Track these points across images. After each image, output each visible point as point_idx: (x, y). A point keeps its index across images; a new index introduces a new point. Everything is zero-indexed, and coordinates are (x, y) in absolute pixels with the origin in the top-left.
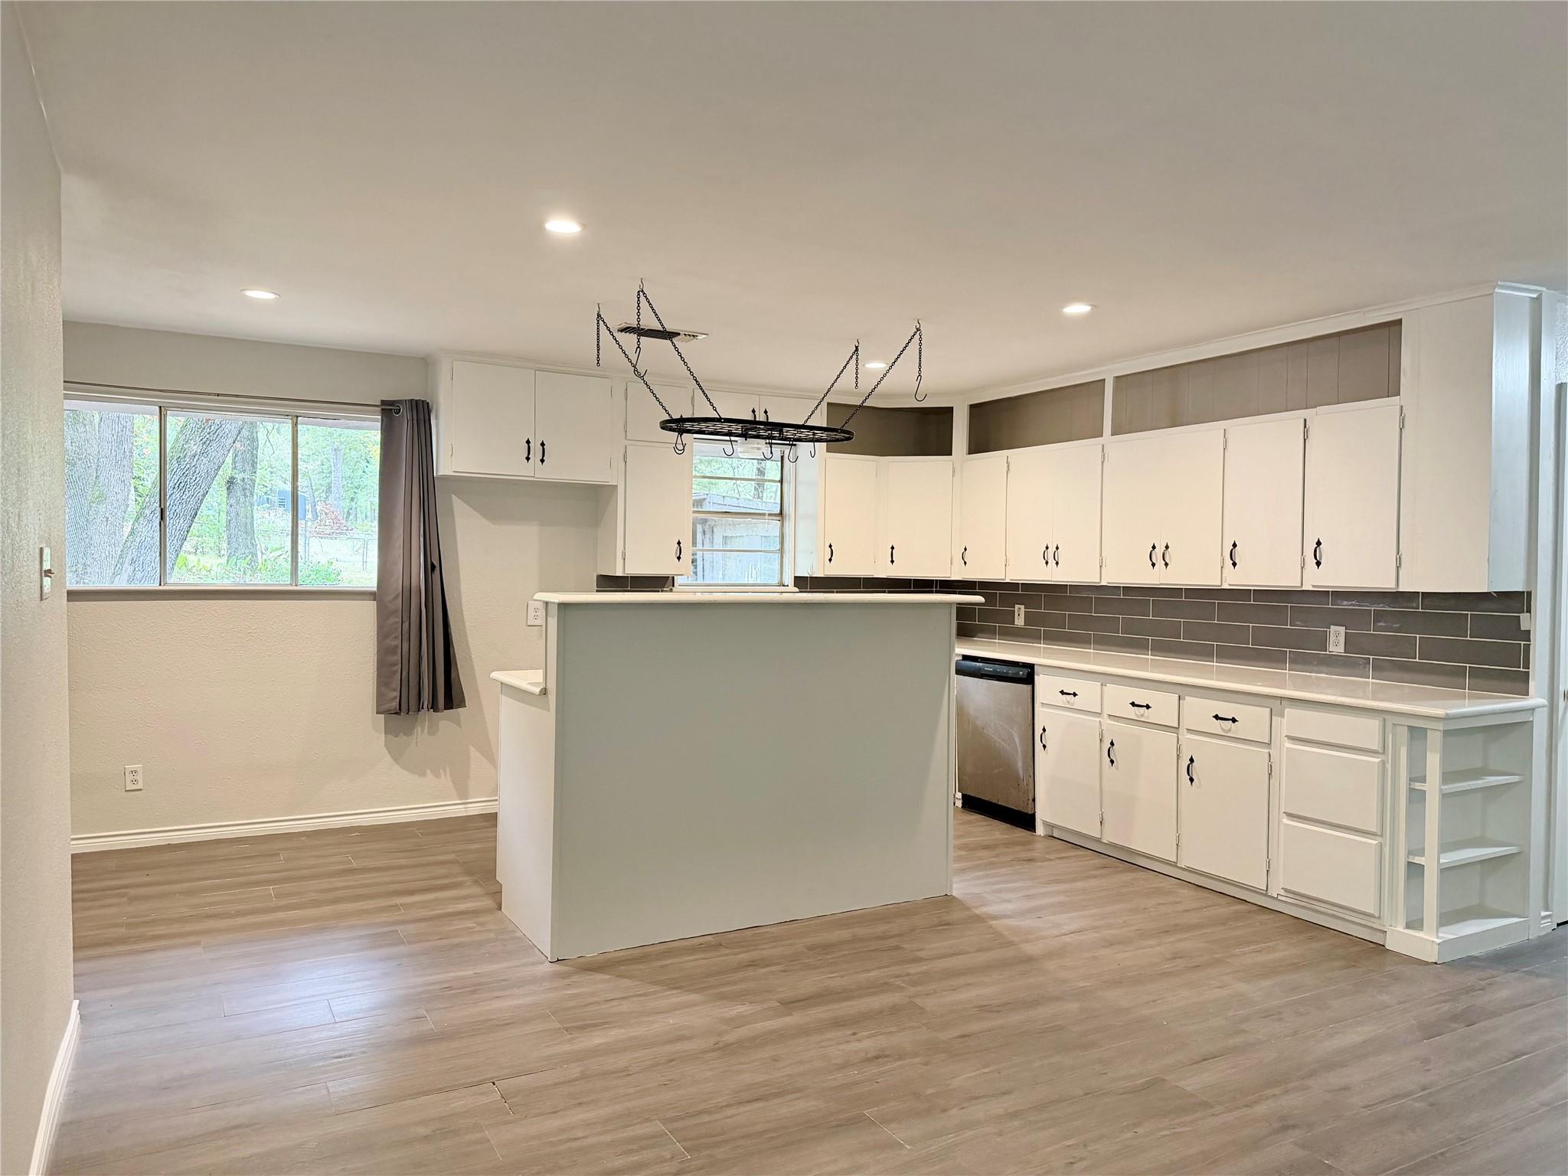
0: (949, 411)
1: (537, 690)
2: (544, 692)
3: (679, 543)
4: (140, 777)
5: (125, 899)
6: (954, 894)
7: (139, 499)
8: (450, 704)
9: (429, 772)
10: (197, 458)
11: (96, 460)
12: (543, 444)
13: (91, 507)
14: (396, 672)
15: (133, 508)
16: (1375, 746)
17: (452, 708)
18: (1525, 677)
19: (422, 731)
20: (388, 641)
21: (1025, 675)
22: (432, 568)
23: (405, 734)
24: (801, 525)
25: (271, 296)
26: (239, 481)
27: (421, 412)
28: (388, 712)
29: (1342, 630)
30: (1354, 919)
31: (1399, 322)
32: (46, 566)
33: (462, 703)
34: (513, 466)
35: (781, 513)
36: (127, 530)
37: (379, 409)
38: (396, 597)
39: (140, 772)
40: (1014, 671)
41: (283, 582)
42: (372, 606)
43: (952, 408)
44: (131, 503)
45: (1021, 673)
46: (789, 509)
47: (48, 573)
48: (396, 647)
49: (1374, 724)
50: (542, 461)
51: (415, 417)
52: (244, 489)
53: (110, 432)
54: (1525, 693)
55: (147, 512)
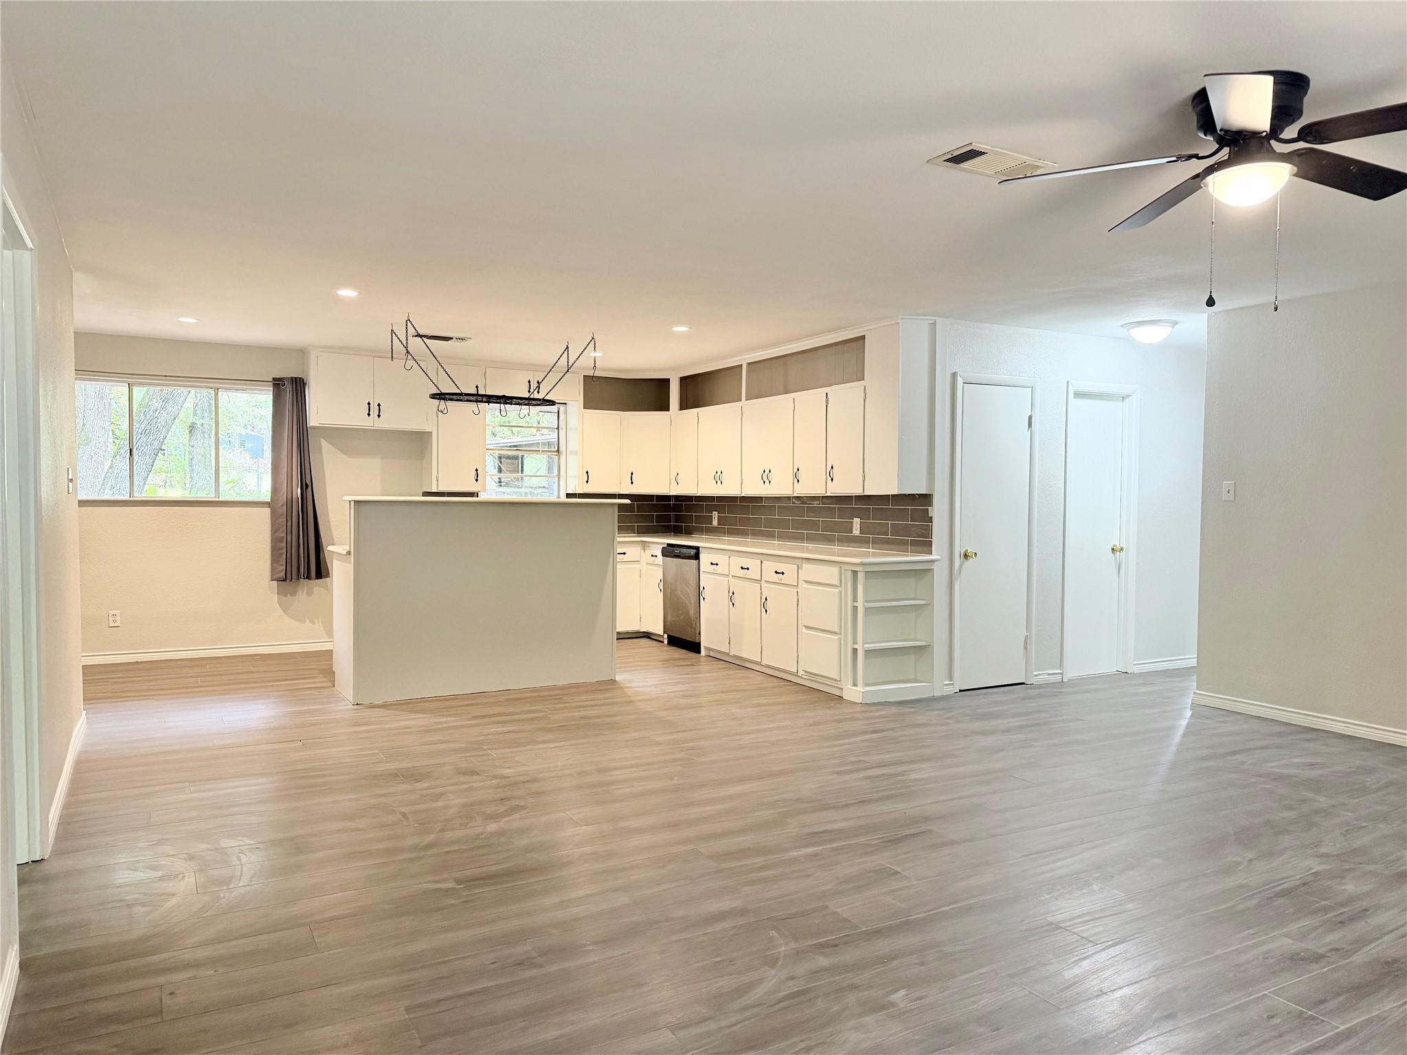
0: (667, 381)
1: (344, 552)
2: (349, 553)
3: (477, 470)
4: (118, 618)
5: (109, 683)
6: (617, 679)
7: (116, 441)
8: (319, 575)
9: (307, 621)
10: (158, 411)
11: (82, 411)
12: (379, 405)
13: (79, 448)
14: (282, 554)
15: (112, 448)
16: (836, 582)
17: (321, 578)
18: (930, 544)
19: (302, 594)
20: (277, 534)
21: (696, 555)
22: (306, 486)
23: (291, 595)
24: (571, 459)
25: (193, 321)
26: (199, 426)
27: (299, 385)
28: (279, 580)
29: (859, 520)
30: (829, 683)
31: (863, 338)
32: (70, 478)
33: (327, 575)
34: (358, 419)
35: (558, 451)
36: (109, 463)
37: (271, 383)
38: (283, 505)
39: (118, 615)
40: (689, 552)
41: (211, 496)
42: (267, 511)
43: (669, 379)
44: (111, 446)
45: (693, 553)
46: (562, 448)
47: (71, 480)
48: (283, 537)
49: (835, 570)
50: (379, 416)
51: (294, 389)
52: (204, 433)
53: (93, 390)
54: (931, 553)
55: (122, 451)
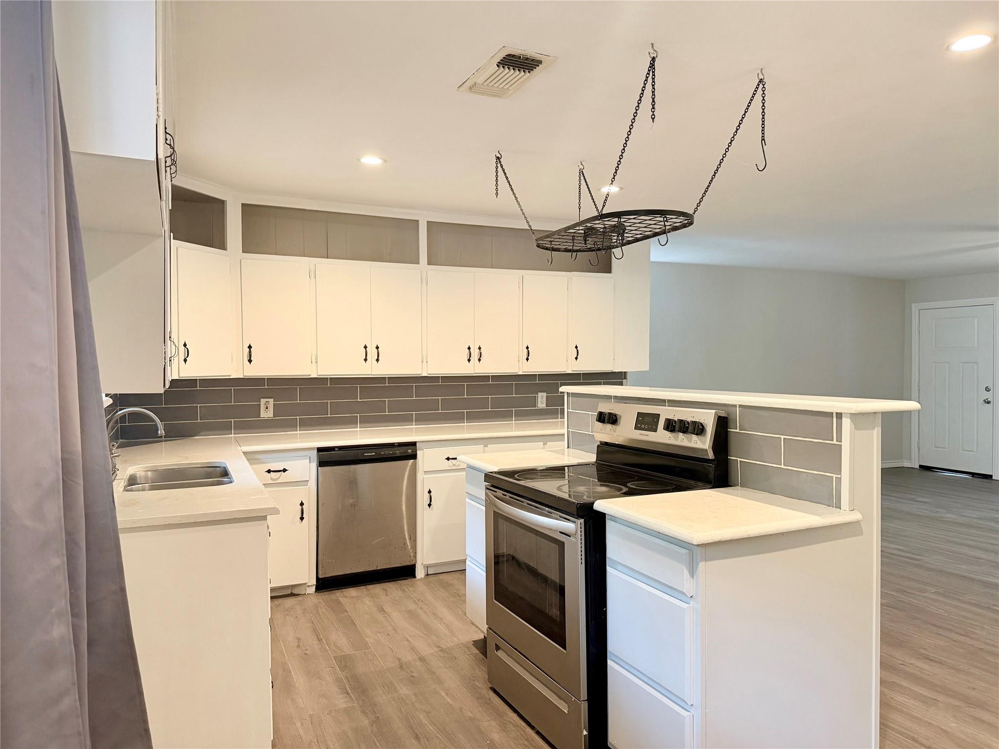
29: (545, 394)
40: (402, 451)
43: (225, 201)
45: (410, 451)
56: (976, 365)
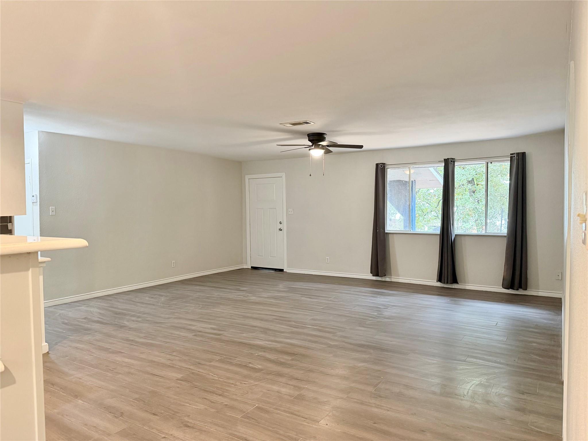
56: (275, 209)
